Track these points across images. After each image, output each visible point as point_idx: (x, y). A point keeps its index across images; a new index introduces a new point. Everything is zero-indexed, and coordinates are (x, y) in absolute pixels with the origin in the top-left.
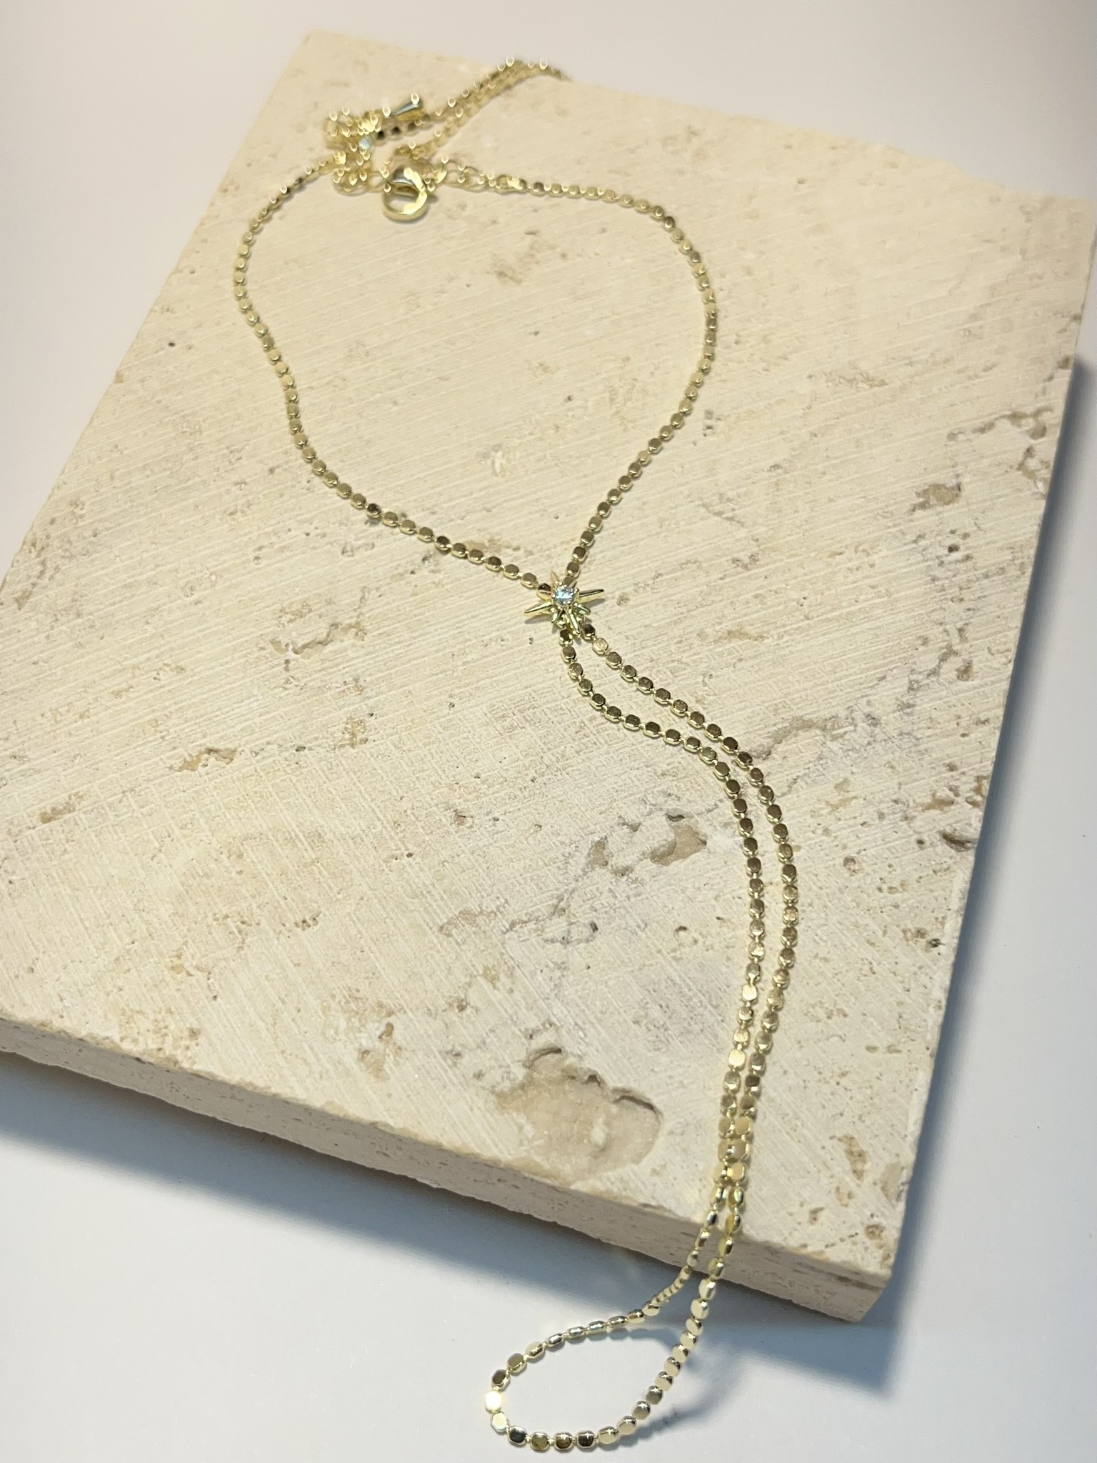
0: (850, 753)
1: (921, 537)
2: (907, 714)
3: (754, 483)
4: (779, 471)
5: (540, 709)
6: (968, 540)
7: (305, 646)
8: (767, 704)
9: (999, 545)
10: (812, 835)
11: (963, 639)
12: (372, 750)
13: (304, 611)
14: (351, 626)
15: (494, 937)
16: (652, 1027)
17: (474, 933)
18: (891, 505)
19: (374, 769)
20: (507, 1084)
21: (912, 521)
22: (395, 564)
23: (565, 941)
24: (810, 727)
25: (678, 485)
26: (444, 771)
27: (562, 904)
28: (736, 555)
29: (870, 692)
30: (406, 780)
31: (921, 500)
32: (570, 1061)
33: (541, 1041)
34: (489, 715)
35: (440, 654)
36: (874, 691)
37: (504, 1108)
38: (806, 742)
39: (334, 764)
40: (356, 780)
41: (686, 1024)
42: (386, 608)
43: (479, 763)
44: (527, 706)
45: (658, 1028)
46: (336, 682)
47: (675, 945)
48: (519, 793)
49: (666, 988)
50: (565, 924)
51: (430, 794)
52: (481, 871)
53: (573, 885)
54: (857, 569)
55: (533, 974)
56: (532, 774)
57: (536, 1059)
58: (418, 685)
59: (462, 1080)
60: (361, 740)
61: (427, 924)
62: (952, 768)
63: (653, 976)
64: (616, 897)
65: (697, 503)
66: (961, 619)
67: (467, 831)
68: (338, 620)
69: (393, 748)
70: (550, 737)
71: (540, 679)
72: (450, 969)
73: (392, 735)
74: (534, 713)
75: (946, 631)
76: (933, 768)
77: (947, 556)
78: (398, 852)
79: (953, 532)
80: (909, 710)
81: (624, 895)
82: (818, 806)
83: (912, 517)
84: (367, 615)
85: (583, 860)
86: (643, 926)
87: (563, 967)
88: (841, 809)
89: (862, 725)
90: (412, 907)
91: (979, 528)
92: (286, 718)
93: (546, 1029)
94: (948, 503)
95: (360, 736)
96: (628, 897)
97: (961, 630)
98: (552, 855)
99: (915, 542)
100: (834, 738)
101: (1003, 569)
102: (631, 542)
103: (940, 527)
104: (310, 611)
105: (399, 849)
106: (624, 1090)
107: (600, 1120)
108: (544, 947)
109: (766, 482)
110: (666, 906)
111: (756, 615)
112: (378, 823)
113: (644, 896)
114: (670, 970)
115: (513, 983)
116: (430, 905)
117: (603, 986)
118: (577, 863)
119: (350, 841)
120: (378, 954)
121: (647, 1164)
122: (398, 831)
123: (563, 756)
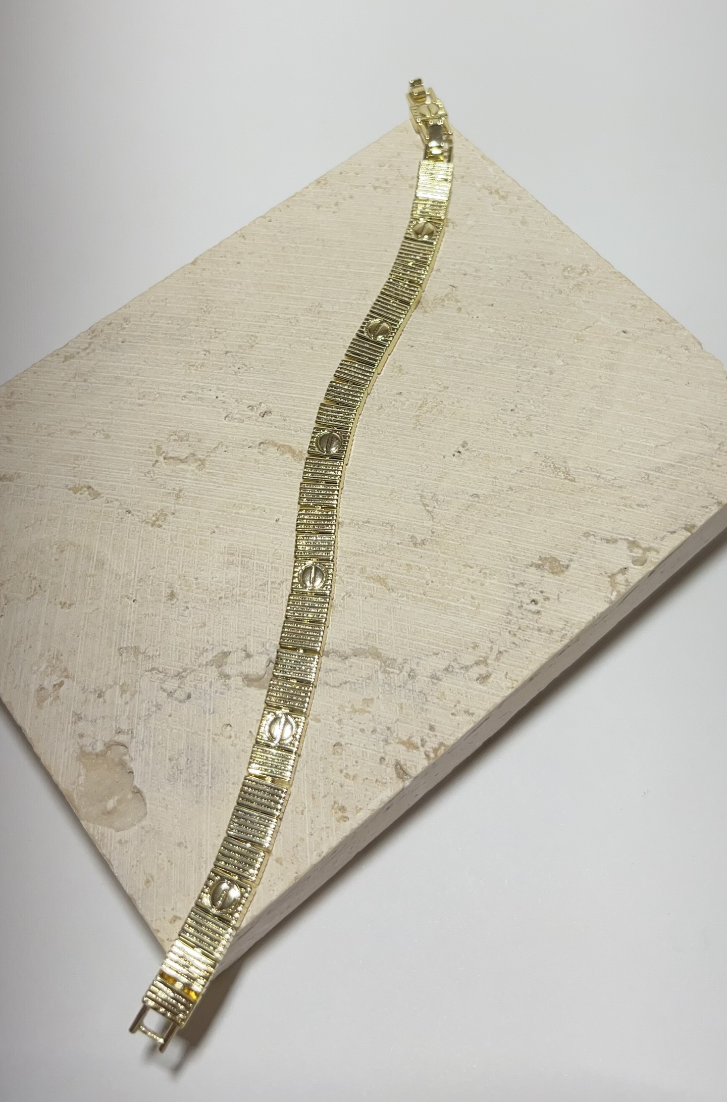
0: (386, 686)
1: (522, 584)
2: (432, 682)
3: (457, 498)
4: (476, 499)
5: (252, 561)
6: (547, 602)
7: (171, 458)
8: (365, 630)
9: (561, 615)
10: (330, 718)
11: (497, 659)
12: (159, 533)
13: (185, 438)
14: (200, 460)
15: (140, 670)
16: (175, 767)
17: (133, 662)
18: (520, 555)
19: (153, 544)
20: (90, 749)
21: (524, 571)
22: (245, 438)
23: (170, 694)
24: (378, 657)
25: (418, 476)
26: (183, 566)
27: (184, 674)
28: (416, 534)
29: (423, 658)
30: (162, 560)
31: (540, 562)
32: (127, 758)
33: (121, 738)
34: (226, 549)
35: (228, 500)
36: (426, 658)
37: (80, 760)
38: (367, 665)
39: (137, 529)
40: (140, 544)
41: (192, 777)
42: (224, 460)
43: (202, 573)
44: (248, 555)
45: (178, 770)
46: (170, 486)
47: (219, 733)
48: (208, 601)
49: (198, 752)
50: (177, 685)
51: (167, 574)
52: (160, 631)
53: (196, 668)
54: (473, 582)
55: (143, 701)
56: (222, 595)
57: (113, 745)
58: (206, 511)
59: (73, 733)
60: (159, 525)
61: (116, 643)
62: (432, 728)
63: (196, 742)
64: (211, 688)
65: (420, 492)
66: (505, 646)
67: (170, 605)
68: (196, 453)
69: (169, 538)
70: (246, 580)
71: (265, 544)
72: (108, 672)
73: (174, 531)
74: (248, 561)
75: (491, 648)
76: (422, 722)
77: (527, 604)
78: (131, 595)
79: (542, 592)
80: (436, 681)
81: (216, 689)
82: (346, 704)
83: (526, 569)
84: (211, 458)
85: (211, 658)
86: (212, 712)
87: (158, 707)
88: (357, 713)
89: (405, 673)
90: (115, 629)
91: (558, 598)
92: (134, 492)
93: (128, 734)
94: (553, 573)
95: (160, 522)
96: (216, 692)
97: (500, 652)
98: (198, 644)
99: (516, 585)
100: (385, 672)
101: (551, 631)
102: (368, 495)
103: (537, 585)
104: (187, 440)
105: (132, 594)
106: (139, 789)
107: (116, 798)
108: (158, 691)
109: (464, 501)
110: (230, 709)
111: (399, 576)
112: (133, 574)
113: (224, 696)
114: (206, 743)
115: (130, 700)
116: (124, 634)
117: (169, 730)
118: (207, 657)
119: (114, 576)
120: (83, 643)
121: (119, 835)
122: (139, 584)
123: (244, 594)
